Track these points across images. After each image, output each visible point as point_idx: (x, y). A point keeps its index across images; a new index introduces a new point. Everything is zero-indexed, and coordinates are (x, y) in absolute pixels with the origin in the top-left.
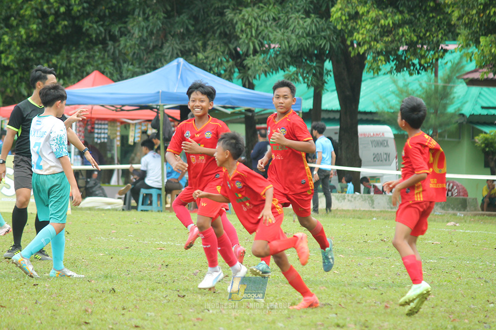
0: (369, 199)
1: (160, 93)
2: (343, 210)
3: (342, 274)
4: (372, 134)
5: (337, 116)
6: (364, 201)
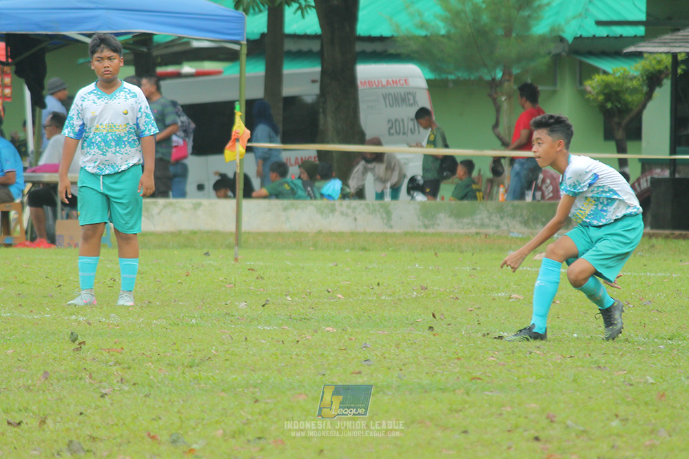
0: (381, 210)
4: (384, 82)
6: (372, 214)
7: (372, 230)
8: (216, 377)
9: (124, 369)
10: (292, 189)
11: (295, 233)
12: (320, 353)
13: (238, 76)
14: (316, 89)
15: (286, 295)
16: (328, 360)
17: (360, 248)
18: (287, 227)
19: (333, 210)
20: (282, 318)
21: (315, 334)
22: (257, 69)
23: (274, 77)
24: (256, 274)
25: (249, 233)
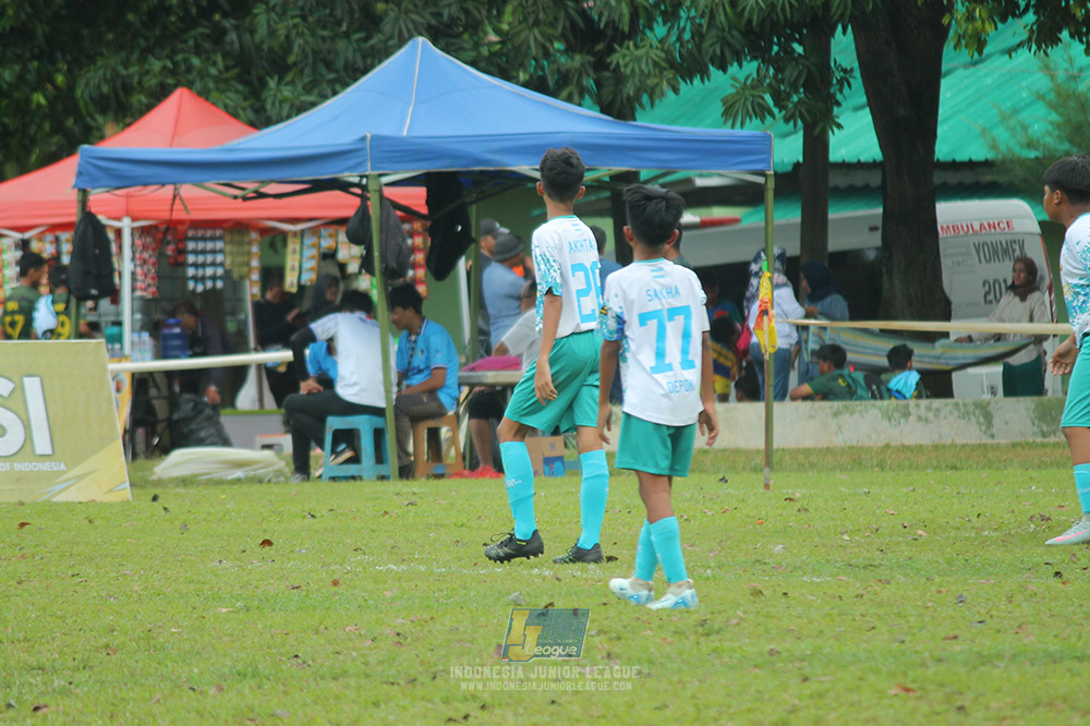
0: (977, 412)
1: (368, 141)
2: (905, 448)
3: (915, 631)
4: (977, 227)
5: (875, 179)
6: (964, 418)
7: (965, 442)
8: (745, 648)
9: (611, 639)
10: (849, 385)
11: (851, 448)
12: (895, 611)
13: (763, 224)
14: (876, 240)
15: (842, 534)
16: (908, 622)
17: (947, 466)
18: (838, 441)
19: (906, 415)
20: (838, 565)
21: (887, 586)
22: (789, 216)
23: (814, 225)
24: (797, 505)
25: (784, 450)
